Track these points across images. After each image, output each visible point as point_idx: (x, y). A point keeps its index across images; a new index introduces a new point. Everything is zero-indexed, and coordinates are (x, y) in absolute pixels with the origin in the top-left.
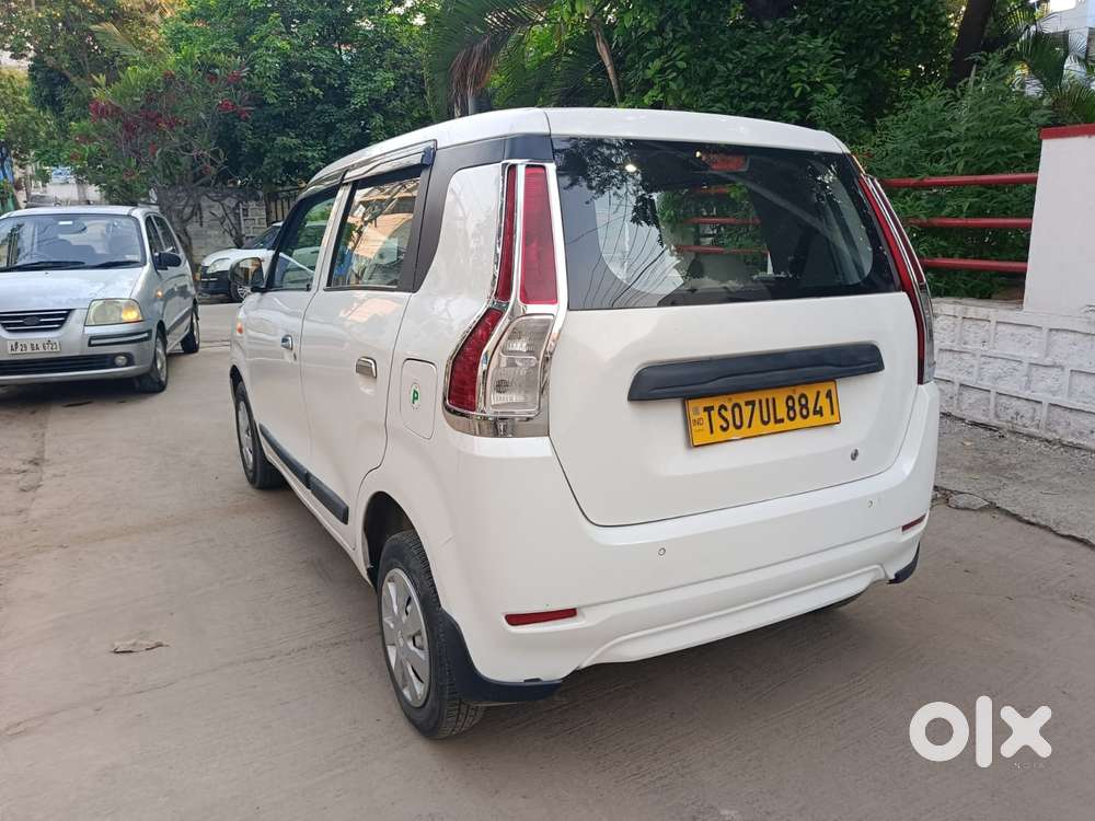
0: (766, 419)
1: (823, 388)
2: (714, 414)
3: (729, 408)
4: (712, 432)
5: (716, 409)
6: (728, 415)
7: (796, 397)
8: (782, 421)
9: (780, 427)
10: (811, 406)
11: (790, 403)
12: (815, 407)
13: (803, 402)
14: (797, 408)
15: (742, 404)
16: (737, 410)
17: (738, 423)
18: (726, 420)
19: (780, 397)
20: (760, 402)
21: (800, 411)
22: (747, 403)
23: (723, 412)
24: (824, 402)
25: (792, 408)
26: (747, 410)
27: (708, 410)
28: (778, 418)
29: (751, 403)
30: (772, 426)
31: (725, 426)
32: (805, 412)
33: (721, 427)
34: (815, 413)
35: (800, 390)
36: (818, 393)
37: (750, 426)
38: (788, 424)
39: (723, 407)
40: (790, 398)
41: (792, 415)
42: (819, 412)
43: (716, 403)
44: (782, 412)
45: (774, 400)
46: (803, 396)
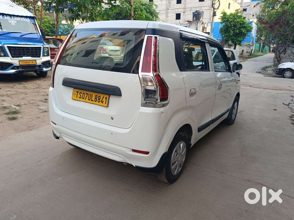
0: (89, 99)
1: (105, 96)
2: (79, 93)
3: (82, 93)
4: (77, 97)
5: (79, 92)
6: (82, 95)
7: (98, 96)
8: (93, 101)
9: (92, 102)
10: (101, 100)
11: (96, 97)
12: (102, 100)
13: (99, 98)
14: (98, 99)
15: (85, 94)
16: (84, 94)
17: (83, 97)
18: (81, 96)
19: (94, 95)
20: (89, 94)
21: (98, 100)
22: (86, 94)
23: (81, 94)
24: (104, 100)
25: (96, 98)
26: (86, 95)
27: (78, 92)
28: (92, 100)
29: (87, 94)
30: (90, 101)
31: (80, 97)
32: (99, 101)
33: (79, 97)
34: (101, 102)
35: (100, 95)
36: (104, 97)
37: (85, 99)
38: (94, 102)
39: (81, 93)
40: (96, 96)
41: (96, 100)
42: (102, 102)
43: (80, 91)
44: (93, 99)
45: (92, 95)
46: (100, 96)
